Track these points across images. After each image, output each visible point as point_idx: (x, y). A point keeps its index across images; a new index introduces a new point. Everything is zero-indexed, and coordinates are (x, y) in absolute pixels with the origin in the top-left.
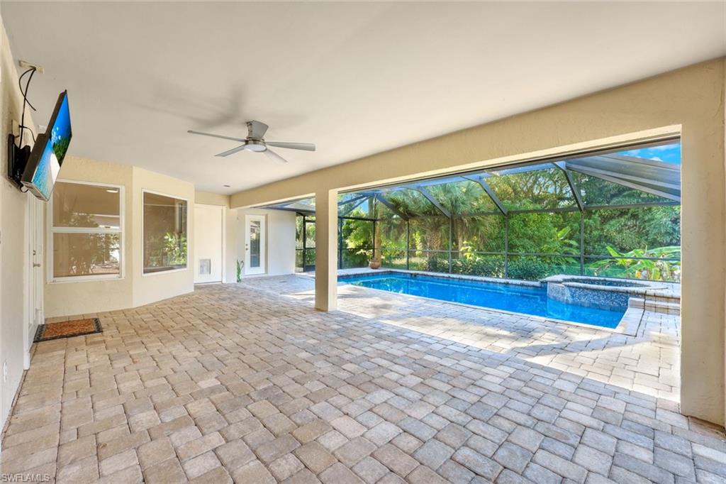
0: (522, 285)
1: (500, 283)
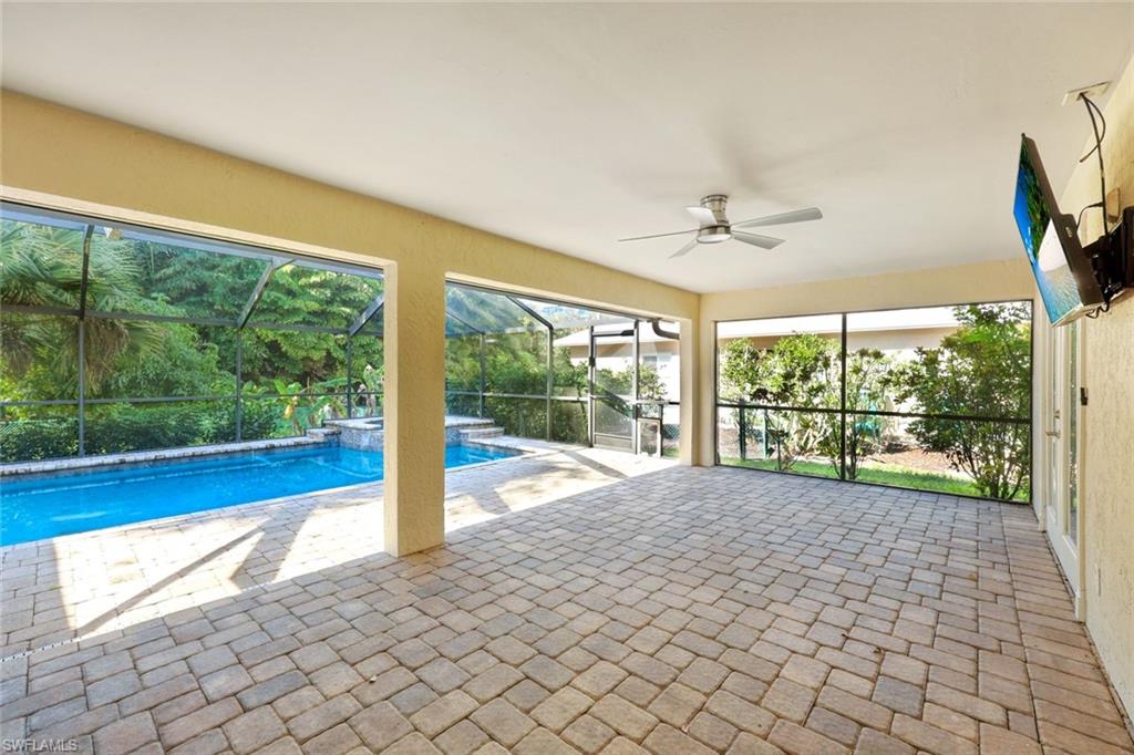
0: (297, 445)
1: (259, 449)
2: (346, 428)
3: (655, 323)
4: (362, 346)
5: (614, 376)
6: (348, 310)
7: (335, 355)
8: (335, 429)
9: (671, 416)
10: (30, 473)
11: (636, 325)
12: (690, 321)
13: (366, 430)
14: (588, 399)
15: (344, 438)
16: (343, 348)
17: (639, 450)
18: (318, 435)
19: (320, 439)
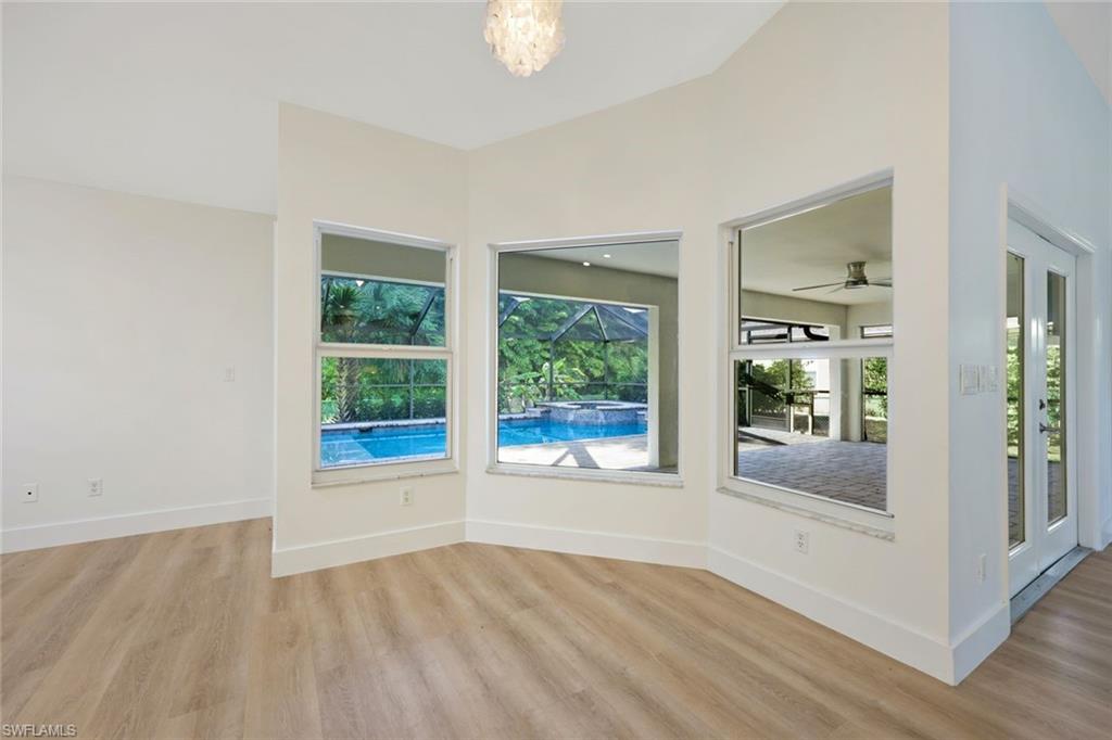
2: (555, 407)
3: (806, 329)
4: (526, 347)
5: (766, 371)
6: (517, 318)
7: (507, 354)
8: (544, 409)
9: (822, 406)
10: (397, 426)
11: (790, 331)
12: (838, 327)
13: (572, 409)
14: (747, 389)
15: (554, 414)
16: (512, 348)
17: (792, 429)
18: (537, 412)
19: (538, 415)
